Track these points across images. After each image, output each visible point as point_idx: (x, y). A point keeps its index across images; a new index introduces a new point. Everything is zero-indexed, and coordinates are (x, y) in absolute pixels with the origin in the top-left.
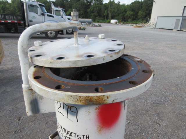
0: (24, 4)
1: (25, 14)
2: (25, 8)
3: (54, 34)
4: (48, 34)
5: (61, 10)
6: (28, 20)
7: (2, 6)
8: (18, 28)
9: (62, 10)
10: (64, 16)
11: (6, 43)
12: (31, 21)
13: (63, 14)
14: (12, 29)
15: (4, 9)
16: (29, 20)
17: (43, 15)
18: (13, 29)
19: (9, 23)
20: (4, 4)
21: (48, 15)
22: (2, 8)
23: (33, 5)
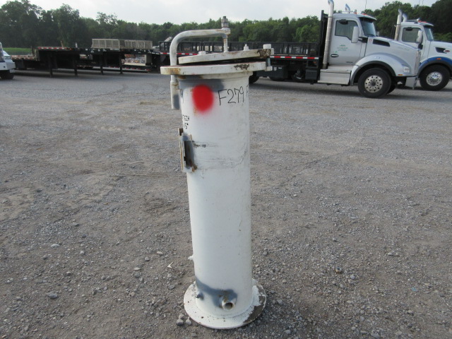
0: (329, 20)
1: (327, 40)
2: (328, 28)
3: (381, 87)
4: (366, 86)
5: (422, 28)
6: (328, 54)
7: (304, 29)
8: (307, 71)
9: (426, 27)
10: (426, 43)
11: (277, 98)
12: (335, 56)
13: (425, 38)
14: (296, 72)
15: (308, 34)
16: (331, 53)
17: (365, 40)
18: (299, 72)
19: (293, 60)
20: (309, 25)
21: (376, 42)
22: (303, 33)
23: (347, 19)
